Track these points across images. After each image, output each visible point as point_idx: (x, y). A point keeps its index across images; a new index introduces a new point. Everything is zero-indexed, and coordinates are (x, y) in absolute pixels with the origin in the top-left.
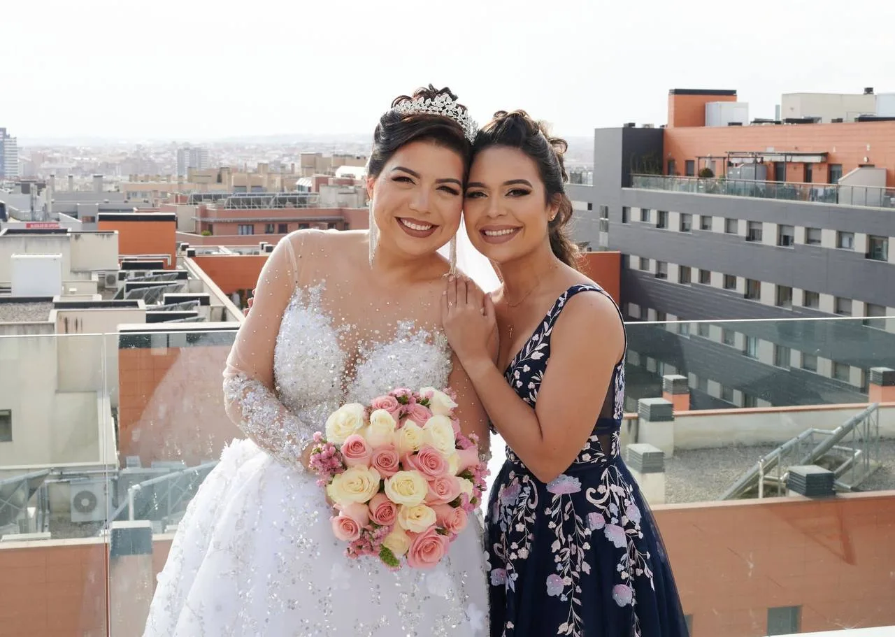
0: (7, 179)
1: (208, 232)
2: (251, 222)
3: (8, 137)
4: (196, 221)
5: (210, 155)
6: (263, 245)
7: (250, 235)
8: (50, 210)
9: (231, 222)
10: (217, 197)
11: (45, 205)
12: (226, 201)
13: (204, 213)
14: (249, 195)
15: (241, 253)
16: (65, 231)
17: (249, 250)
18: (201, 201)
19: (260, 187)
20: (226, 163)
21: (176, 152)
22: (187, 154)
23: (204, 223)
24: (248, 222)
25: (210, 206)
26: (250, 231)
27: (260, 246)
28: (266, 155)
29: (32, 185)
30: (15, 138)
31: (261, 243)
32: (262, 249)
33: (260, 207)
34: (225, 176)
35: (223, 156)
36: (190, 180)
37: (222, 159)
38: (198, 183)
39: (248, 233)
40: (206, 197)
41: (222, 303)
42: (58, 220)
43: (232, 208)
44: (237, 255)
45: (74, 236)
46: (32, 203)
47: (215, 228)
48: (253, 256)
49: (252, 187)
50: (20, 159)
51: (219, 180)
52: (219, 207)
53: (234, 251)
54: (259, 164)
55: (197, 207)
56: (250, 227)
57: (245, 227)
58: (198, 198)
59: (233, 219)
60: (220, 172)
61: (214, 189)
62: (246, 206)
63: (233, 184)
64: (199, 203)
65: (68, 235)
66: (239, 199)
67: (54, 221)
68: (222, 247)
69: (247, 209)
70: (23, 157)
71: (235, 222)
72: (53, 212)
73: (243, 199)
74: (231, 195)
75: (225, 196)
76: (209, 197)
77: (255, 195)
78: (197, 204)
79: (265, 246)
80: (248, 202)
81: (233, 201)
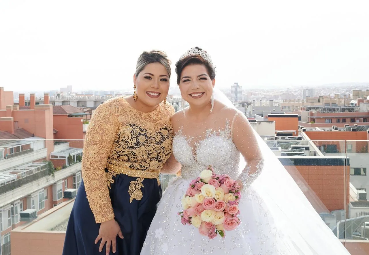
0: (238, 102)
1: (313, 122)
2: (331, 118)
3: (239, 86)
4: (308, 118)
5: (316, 92)
6: (333, 127)
7: (330, 123)
8: (251, 113)
9: (322, 118)
10: (317, 108)
11: (250, 111)
12: (320, 109)
13: (312, 114)
14: (330, 107)
15: (324, 130)
16: (255, 121)
17: (328, 129)
18: (310, 109)
19: (336, 104)
20: (322, 95)
21: (303, 90)
22: (307, 91)
23: (312, 118)
24: (329, 118)
25: (314, 111)
26: (330, 122)
27: (332, 127)
28: (339, 91)
29: (245, 104)
30: (241, 86)
31: (333, 126)
32: (333, 128)
33: (334, 112)
34: (321, 100)
35: (322, 92)
36: (307, 101)
37: (321, 93)
38: (310, 102)
39: (329, 122)
40: (312, 108)
41: (315, 149)
42: (255, 117)
43: (323, 112)
44: (323, 131)
45: (258, 123)
46: (245, 111)
47: (316, 120)
48: (330, 131)
49: (332, 104)
50: (243, 94)
51: (319, 101)
52: (318, 112)
53: (322, 130)
54: (335, 95)
55: (309, 112)
56: (330, 120)
57: (328, 120)
58: (309, 108)
59: (323, 117)
60: (319, 98)
61: (316, 105)
62: (329, 111)
63: (324, 103)
64: (309, 110)
65: (256, 122)
66: (326, 109)
67: (253, 118)
68: (316, 128)
69: (329, 113)
70: (244, 94)
71: (324, 118)
72: (253, 114)
73: (327, 109)
74: (322, 107)
75: (320, 108)
76: (314, 108)
77: (332, 107)
78: (309, 111)
79: (334, 127)
80: (330, 110)
81: (323, 109)
